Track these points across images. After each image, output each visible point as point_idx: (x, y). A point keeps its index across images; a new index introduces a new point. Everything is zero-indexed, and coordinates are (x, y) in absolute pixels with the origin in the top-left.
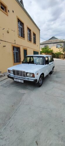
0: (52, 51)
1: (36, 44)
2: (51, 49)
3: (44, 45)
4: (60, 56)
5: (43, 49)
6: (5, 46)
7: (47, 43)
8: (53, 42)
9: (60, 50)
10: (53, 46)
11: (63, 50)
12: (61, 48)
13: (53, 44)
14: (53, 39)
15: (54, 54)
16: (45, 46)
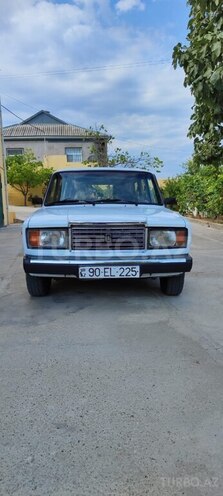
10: (51, 151)
14: (43, 122)
16: (9, 151)
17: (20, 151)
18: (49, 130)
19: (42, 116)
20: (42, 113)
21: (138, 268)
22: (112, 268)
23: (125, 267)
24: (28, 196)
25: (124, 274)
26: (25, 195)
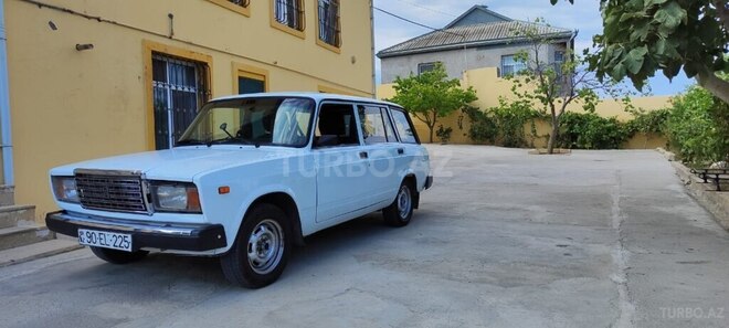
0: (469, 97)
1: (343, 47)
2: (464, 87)
3: (415, 61)
4: (528, 129)
5: (403, 85)
6: (86, 47)
7: (433, 44)
8: (473, 39)
9: (518, 90)
10: (480, 63)
11: (544, 88)
12: (522, 79)
13: (474, 52)
14: (476, 22)
15: (488, 121)
16: (422, 67)
17: (430, 66)
18: (482, 32)
19: (475, 14)
20: (475, 10)
21: (129, 238)
22: (106, 233)
23: (117, 235)
24: (436, 129)
25: (117, 244)
26: (431, 128)
